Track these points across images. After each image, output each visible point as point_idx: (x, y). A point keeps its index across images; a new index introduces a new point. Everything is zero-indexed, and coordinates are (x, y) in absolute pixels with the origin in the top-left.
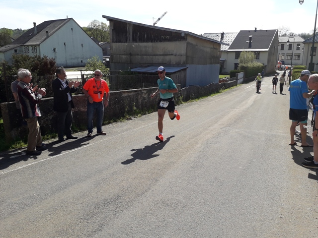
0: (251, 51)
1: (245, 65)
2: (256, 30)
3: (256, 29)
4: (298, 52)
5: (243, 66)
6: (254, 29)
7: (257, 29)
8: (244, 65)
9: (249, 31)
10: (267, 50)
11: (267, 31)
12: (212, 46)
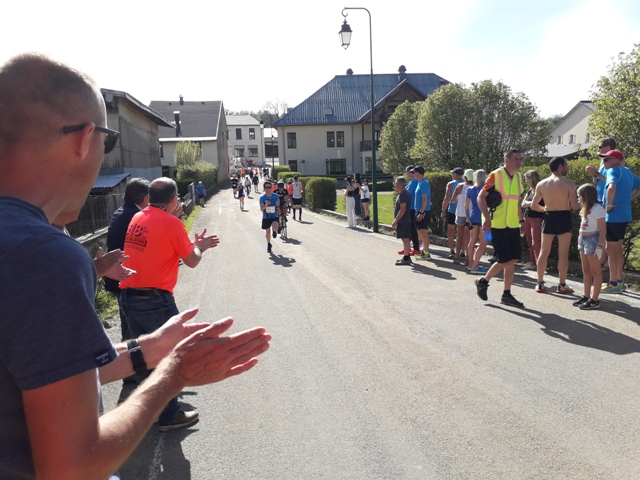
0: (192, 142)
1: (192, 168)
2: (182, 102)
3: (181, 98)
4: (253, 143)
5: (189, 171)
6: (179, 100)
7: (184, 100)
8: (189, 168)
9: (170, 103)
10: (215, 138)
11: (203, 103)
12: (149, 129)
